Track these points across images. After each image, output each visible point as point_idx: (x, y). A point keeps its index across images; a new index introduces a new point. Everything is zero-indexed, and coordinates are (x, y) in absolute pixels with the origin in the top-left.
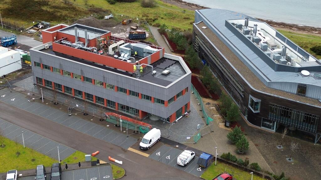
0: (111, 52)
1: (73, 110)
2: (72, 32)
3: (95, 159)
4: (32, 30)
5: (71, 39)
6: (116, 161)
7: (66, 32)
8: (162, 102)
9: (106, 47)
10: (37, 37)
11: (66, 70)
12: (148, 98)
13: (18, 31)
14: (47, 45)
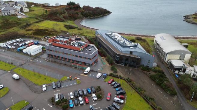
0: (72, 44)
1: (61, 64)
2: (58, 39)
3: (71, 78)
4: (44, 39)
5: (58, 41)
6: (78, 78)
7: (56, 39)
8: (90, 59)
9: (70, 43)
10: (45, 41)
11: (57, 51)
12: (85, 58)
13: (39, 39)
14: (50, 43)
